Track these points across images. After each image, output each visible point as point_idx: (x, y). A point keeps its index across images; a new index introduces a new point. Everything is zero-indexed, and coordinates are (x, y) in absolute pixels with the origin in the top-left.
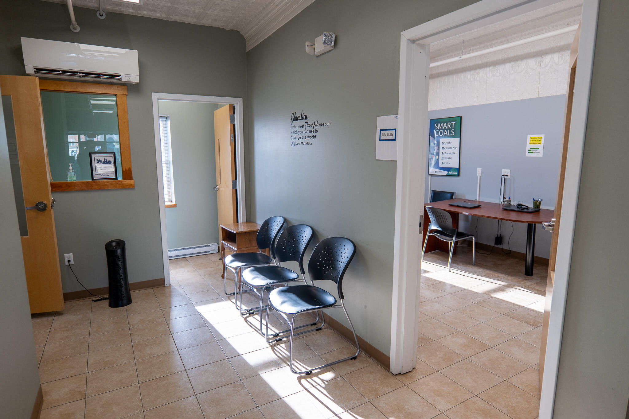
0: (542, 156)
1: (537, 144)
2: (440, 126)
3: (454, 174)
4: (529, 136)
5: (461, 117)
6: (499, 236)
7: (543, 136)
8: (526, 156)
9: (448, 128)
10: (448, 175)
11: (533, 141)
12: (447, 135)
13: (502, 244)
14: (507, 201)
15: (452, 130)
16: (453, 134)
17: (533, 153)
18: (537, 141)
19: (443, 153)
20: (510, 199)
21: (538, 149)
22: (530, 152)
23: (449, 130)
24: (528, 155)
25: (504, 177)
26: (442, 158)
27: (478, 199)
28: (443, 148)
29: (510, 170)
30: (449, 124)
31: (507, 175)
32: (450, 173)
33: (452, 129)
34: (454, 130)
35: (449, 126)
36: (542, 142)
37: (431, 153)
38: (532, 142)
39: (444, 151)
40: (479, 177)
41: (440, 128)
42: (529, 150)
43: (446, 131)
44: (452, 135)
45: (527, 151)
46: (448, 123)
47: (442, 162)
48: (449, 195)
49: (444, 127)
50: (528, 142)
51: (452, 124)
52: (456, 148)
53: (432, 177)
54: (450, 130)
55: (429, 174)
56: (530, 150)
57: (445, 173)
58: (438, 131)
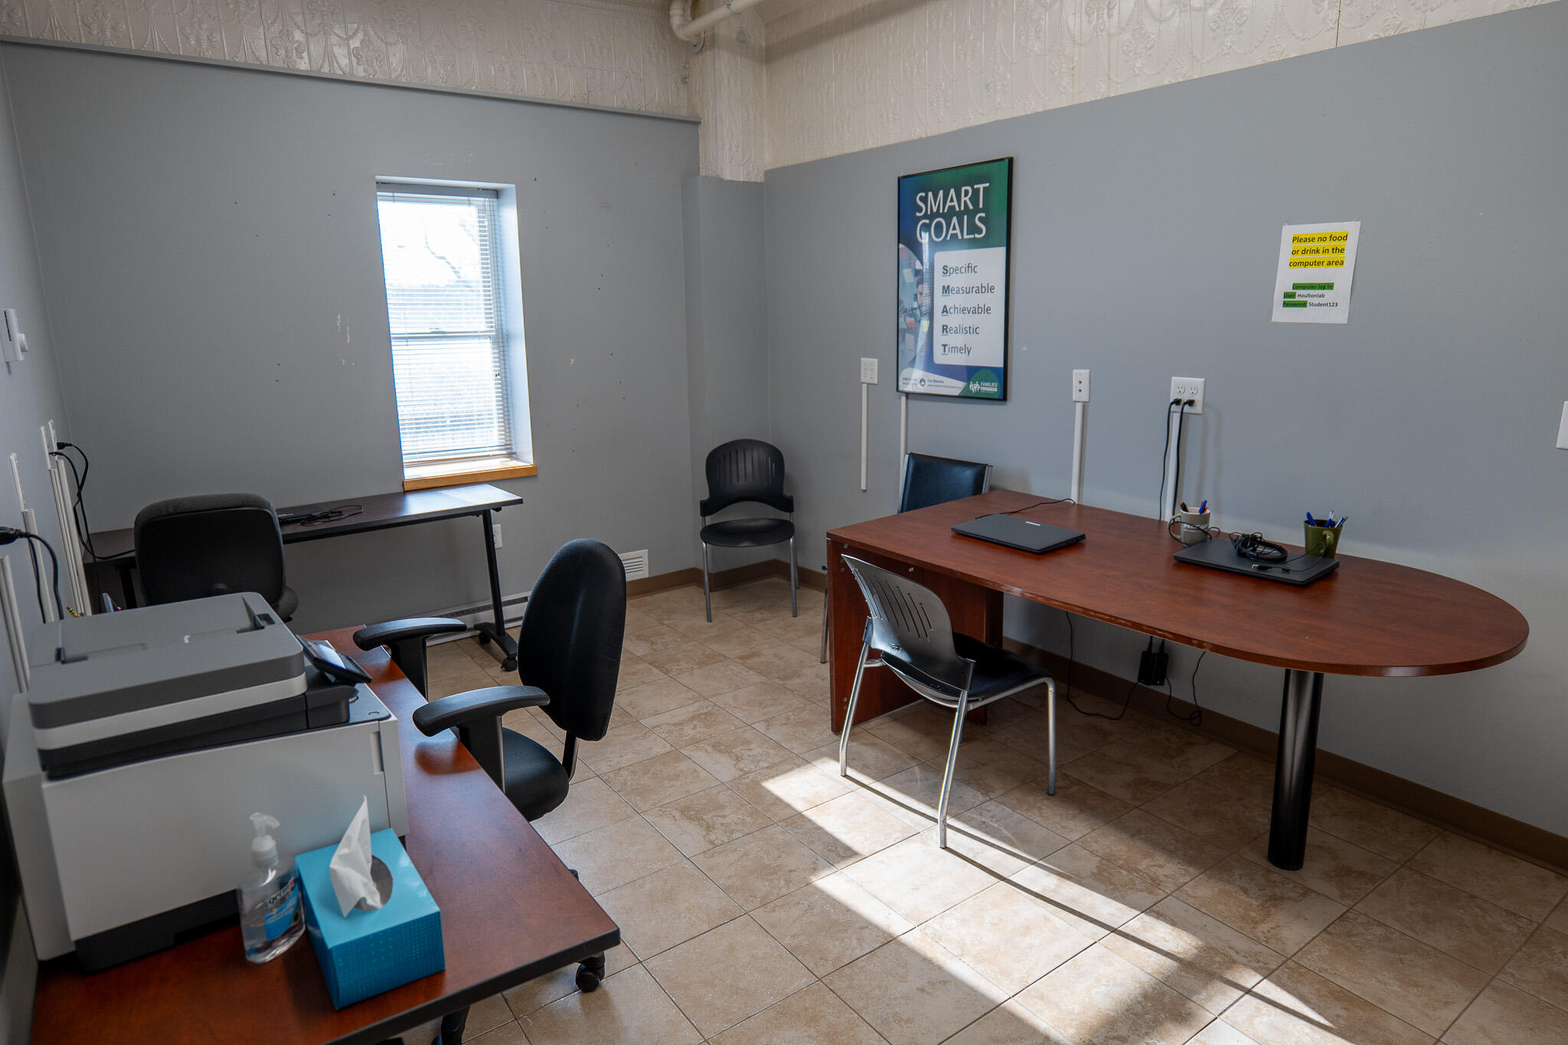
0: (1345, 322)
1: (1324, 269)
2: (934, 202)
3: (987, 393)
4: (1289, 232)
5: (1011, 160)
6: (1154, 650)
7: (1352, 228)
8: (1274, 320)
9: (962, 208)
10: (966, 397)
11: (1308, 252)
12: (960, 237)
13: (1166, 681)
14: (1192, 520)
15: (978, 216)
16: (980, 231)
17: (1304, 304)
18: (1326, 251)
19: (945, 310)
20: (1208, 511)
21: (1330, 286)
22: (1290, 300)
23: (966, 217)
24: (1282, 315)
25: (1178, 408)
26: (945, 328)
27: (1074, 497)
28: (946, 290)
29: (1202, 380)
30: (967, 192)
31: (1191, 403)
32: (974, 387)
33: (977, 210)
34: (983, 215)
35: (967, 199)
36: (1349, 257)
37: (906, 311)
38: (1300, 257)
39: (951, 301)
40: (1079, 407)
41: (935, 210)
42: (1287, 295)
43: (955, 220)
44: (977, 236)
45: (1278, 297)
46: (963, 189)
47: (945, 346)
48: (968, 474)
49: (949, 204)
50: (1285, 256)
51: (976, 192)
52: (992, 288)
53: (910, 401)
54: (971, 214)
55: (901, 388)
56: (1292, 295)
57: (955, 387)
58: (927, 221)
